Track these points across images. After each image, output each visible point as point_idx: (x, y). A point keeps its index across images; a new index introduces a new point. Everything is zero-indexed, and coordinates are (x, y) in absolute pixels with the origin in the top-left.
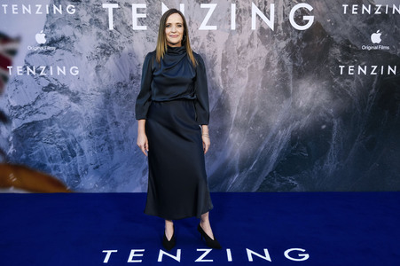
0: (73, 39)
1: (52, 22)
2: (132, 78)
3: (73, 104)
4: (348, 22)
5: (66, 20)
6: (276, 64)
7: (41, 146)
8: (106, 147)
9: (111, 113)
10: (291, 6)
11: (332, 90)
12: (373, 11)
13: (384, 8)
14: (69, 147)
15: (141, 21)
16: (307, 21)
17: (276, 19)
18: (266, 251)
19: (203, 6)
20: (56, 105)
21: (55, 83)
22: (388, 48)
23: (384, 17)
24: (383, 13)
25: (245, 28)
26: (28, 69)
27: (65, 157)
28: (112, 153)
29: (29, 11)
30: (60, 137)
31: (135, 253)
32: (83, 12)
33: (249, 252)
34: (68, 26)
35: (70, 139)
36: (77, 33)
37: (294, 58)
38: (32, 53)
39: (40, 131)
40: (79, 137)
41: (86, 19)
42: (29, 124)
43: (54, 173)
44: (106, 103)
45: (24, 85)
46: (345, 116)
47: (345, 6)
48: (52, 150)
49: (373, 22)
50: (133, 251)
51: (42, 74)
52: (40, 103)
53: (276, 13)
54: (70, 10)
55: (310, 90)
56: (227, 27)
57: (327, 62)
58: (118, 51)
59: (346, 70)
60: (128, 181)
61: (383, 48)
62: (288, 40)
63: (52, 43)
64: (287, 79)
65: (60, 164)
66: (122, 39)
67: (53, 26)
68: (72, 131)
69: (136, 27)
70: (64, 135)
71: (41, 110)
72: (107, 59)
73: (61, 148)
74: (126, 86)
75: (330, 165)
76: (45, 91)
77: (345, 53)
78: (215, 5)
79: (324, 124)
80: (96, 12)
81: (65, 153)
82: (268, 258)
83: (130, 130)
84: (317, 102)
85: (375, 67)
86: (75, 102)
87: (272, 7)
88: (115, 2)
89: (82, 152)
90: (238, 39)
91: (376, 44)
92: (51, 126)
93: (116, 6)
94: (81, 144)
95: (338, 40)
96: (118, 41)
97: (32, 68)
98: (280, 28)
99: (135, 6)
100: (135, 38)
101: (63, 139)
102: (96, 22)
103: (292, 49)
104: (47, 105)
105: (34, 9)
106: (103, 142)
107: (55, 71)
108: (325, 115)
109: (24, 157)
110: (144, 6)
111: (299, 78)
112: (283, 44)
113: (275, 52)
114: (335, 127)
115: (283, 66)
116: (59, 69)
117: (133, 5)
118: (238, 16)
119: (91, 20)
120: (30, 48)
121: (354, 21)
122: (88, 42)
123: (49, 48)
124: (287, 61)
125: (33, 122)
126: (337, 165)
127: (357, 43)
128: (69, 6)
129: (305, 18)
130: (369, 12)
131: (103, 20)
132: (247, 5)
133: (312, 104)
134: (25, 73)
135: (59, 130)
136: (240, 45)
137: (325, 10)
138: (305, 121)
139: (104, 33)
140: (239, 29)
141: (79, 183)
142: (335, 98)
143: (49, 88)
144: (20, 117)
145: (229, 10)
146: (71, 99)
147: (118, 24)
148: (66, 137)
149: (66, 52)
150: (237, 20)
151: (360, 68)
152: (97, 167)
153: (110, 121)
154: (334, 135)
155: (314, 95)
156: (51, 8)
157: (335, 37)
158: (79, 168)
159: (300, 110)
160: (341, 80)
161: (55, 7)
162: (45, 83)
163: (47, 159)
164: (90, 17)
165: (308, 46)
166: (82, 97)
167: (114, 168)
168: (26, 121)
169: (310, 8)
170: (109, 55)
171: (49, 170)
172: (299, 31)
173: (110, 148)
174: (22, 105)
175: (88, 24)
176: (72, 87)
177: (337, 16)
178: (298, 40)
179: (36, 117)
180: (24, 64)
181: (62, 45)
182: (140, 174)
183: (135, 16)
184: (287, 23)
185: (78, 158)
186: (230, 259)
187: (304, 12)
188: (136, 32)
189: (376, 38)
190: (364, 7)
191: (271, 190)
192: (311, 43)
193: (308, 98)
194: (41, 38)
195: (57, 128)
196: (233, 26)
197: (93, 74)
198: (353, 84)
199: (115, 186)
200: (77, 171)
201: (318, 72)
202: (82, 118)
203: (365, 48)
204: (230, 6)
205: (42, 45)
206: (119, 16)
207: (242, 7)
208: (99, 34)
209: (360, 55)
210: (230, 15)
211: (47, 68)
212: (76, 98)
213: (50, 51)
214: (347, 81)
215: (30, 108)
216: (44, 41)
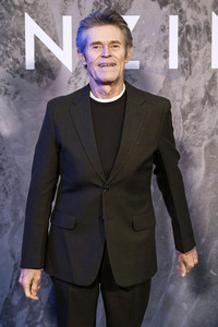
25: (198, 64)
56: (159, 64)
78: (138, 17)
90: (184, 88)
118: (183, 42)
132: (202, 18)
136: (187, 99)
140: (186, 67)
145: (164, 29)
150: (181, 49)
196: (174, 62)
204: (167, 20)
207: (191, 23)
210: (166, 38)
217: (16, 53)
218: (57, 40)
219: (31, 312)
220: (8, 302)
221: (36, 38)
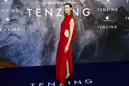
0: (18, 20)
1: (11, 14)
2: (37, 31)
3: (18, 40)
4: (99, 14)
5: (16, 14)
6: (79, 26)
7: (9, 53)
8: (29, 52)
9: (31, 42)
10: (83, 9)
11: (95, 33)
12: (106, 10)
13: (109, 9)
14: (18, 53)
15: (39, 14)
16: (88, 13)
17: (79, 13)
18: (80, 81)
19: (58, 9)
20: (13, 40)
21: (13, 33)
22: (111, 21)
23: (109, 12)
24: (109, 11)
26: (4, 29)
27: (16, 56)
28: (31, 54)
29: (4, 11)
30: (14, 50)
31: (41, 84)
32: (21, 11)
33: (75, 82)
34: (16, 16)
35: (18, 50)
36: (19, 18)
37: (84, 24)
38: (5, 24)
39: (8, 48)
40: (21, 50)
41: (22, 13)
42: (4, 46)
43: (13, 61)
44: (29, 39)
45: (3, 34)
46: (100, 40)
47: (98, 9)
48: (12, 54)
49: (106, 13)
50: (40, 84)
51: (8, 30)
52: (8, 40)
53: (79, 11)
54: (17, 11)
55: (89, 33)
57: (94, 25)
58: (32, 23)
59: (99, 27)
60: (36, 62)
61: (109, 21)
62: (83, 19)
63: (11, 21)
64: (83, 30)
65: (15, 58)
66: (33, 19)
67: (11, 16)
68: (18, 48)
69: (37, 16)
70: (16, 49)
71: (8, 42)
72: (29, 26)
73: (15, 53)
74: (35, 34)
75: (96, 55)
76: (9, 36)
77: (99, 22)
78: (61, 9)
79: (94, 43)
80: (25, 11)
81: (16, 55)
82: (81, 83)
83: (36, 47)
84: (91, 37)
85: (107, 26)
86: (19, 39)
87: (78, 9)
88: (31, 8)
89: (22, 54)
91: (107, 20)
92: (11, 46)
93: (31, 9)
94: (21, 52)
95: (97, 19)
96: (32, 20)
97: (5, 29)
98: (80, 15)
99: (37, 9)
100: (37, 19)
101: (16, 51)
102: (25, 14)
103: (84, 21)
104: (10, 40)
105: (5, 11)
106: (28, 51)
107: (12, 29)
108: (94, 41)
109: (3, 56)
110: (40, 9)
111: (86, 30)
112: (81, 20)
113: (79, 23)
114: (97, 44)
115: (81, 27)
116: (14, 29)
117: (36, 9)
119: (23, 14)
120: (4, 23)
121: (101, 13)
122: (23, 20)
123: (10, 23)
124: (83, 25)
125: (6, 46)
126: (98, 55)
127: (102, 20)
128: (16, 10)
129: (87, 12)
130: (105, 10)
131: (27, 14)
133: (90, 37)
134: (3, 30)
135: (14, 48)
137: (93, 10)
138: (88, 43)
139: (27, 18)
141: (21, 64)
142: (96, 35)
143: (11, 35)
144: (2, 44)
146: (18, 38)
147: (32, 15)
148: (17, 50)
149: (16, 24)
151: (103, 27)
152: (27, 59)
153: (30, 45)
154: (96, 46)
155: (91, 35)
156: (11, 10)
157: (96, 18)
158: (21, 59)
159: (87, 39)
160: (98, 30)
161: (12, 10)
162: (9, 33)
163: (11, 57)
164: (23, 13)
165: (88, 21)
166: (21, 37)
167: (32, 59)
168: (3, 45)
169: (89, 10)
170: (29, 24)
171: (11, 60)
172: (86, 16)
173: (30, 53)
174: (2, 40)
175: (23, 15)
176: (18, 34)
177: (96, 12)
178: (86, 19)
179: (7, 44)
180: (2, 27)
181: (14, 21)
182: (40, 60)
183: (37, 12)
184: (82, 14)
185: (21, 56)
186: (70, 84)
187: (87, 11)
188: (38, 17)
189: (107, 18)
190: (104, 9)
191: (79, 63)
192: (89, 20)
193: (89, 36)
194: (8, 20)
195: (14, 47)
197: (24, 30)
198: (101, 31)
199: (32, 64)
200: (20, 60)
201: (91, 28)
202: (21, 44)
203: (104, 21)
205: (8, 22)
206: (32, 12)
208: (26, 18)
209: (103, 23)
211: (10, 29)
212: (19, 38)
213: (11, 24)
214: (100, 30)
215: (5, 41)
216: (9, 20)
217: (44, 14)
218: (50, 12)
219: (47, 51)
220: (44, 50)
221: (47, 12)
